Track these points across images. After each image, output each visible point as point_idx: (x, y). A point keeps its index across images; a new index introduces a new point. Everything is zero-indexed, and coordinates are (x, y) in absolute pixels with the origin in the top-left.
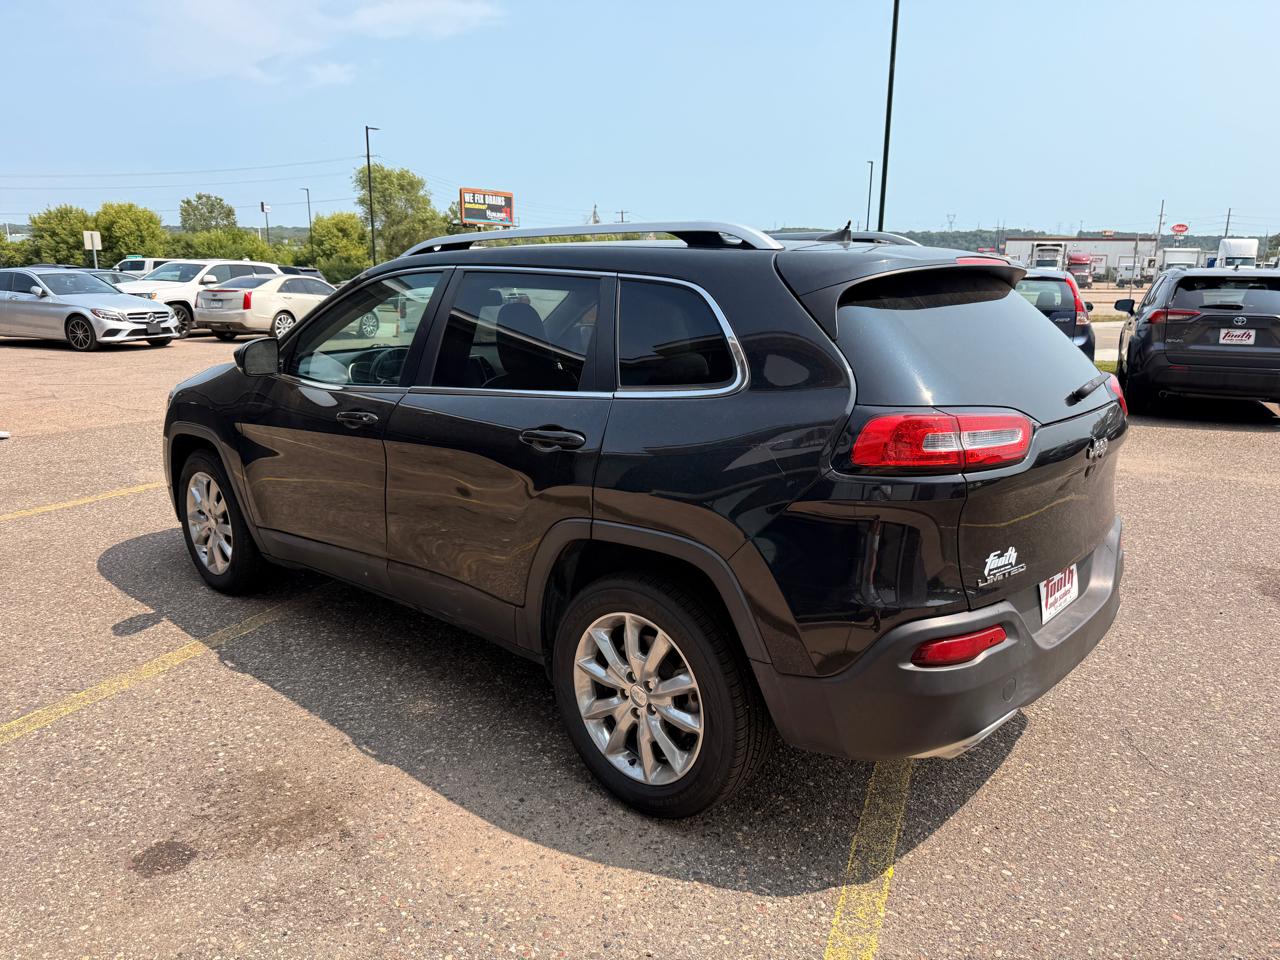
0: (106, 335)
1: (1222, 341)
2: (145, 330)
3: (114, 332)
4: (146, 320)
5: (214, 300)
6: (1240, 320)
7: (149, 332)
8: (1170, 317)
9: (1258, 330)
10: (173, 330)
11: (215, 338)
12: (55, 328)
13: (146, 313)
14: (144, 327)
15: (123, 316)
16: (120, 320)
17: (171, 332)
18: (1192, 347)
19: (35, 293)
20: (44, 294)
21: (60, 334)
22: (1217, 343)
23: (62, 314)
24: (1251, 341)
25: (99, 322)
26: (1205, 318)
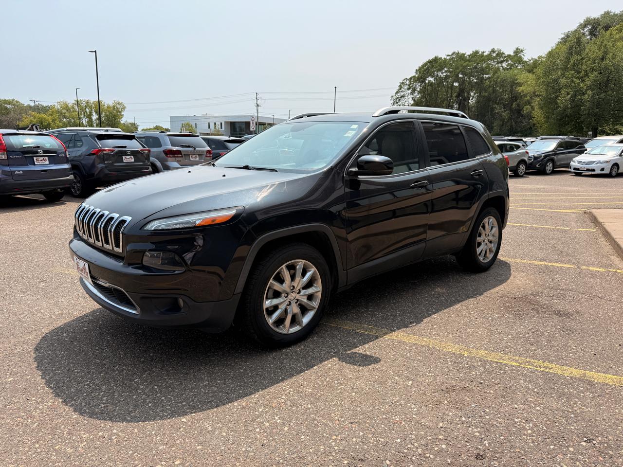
1: (124, 161)
6: (129, 152)
8: (104, 152)
9: (134, 156)
18: (116, 164)
22: (123, 162)
24: (133, 160)
26: (118, 152)
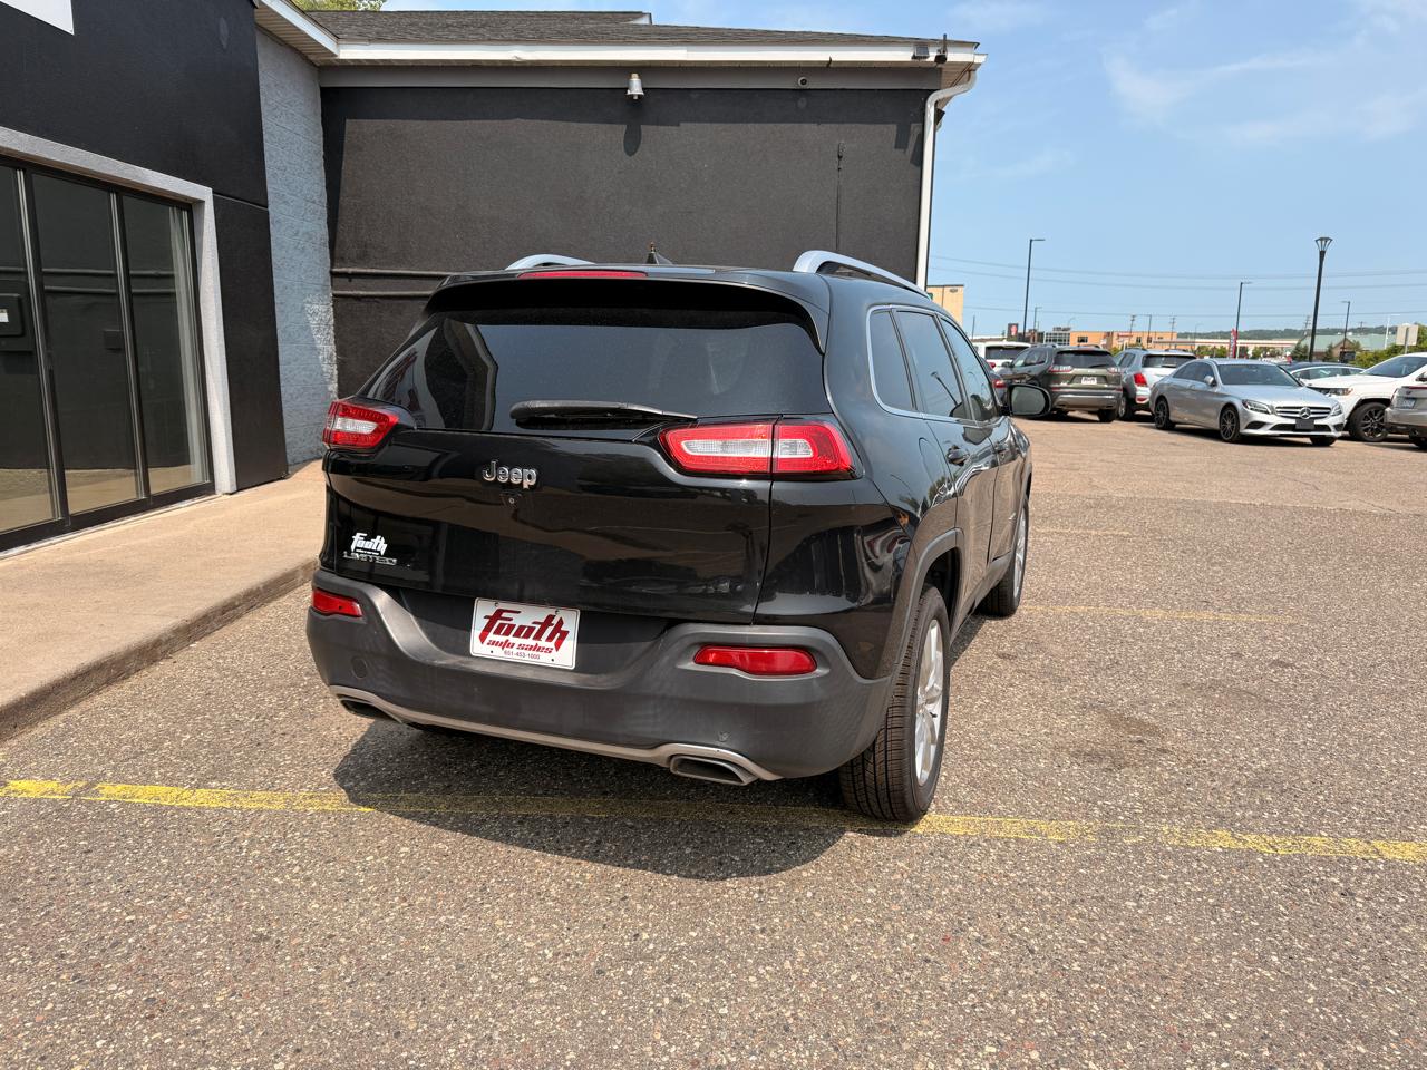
0: (1249, 427)
2: (1294, 425)
3: (1259, 425)
4: (1297, 415)
5: (1407, 398)
7: (1297, 427)
10: (1332, 428)
11: (1413, 445)
12: (1208, 416)
13: (1300, 408)
14: (1293, 422)
15: (1272, 408)
16: (1267, 412)
17: (1330, 430)
19: (1206, 382)
20: (1214, 384)
21: (1214, 424)
23: (1218, 403)
25: (1246, 413)
